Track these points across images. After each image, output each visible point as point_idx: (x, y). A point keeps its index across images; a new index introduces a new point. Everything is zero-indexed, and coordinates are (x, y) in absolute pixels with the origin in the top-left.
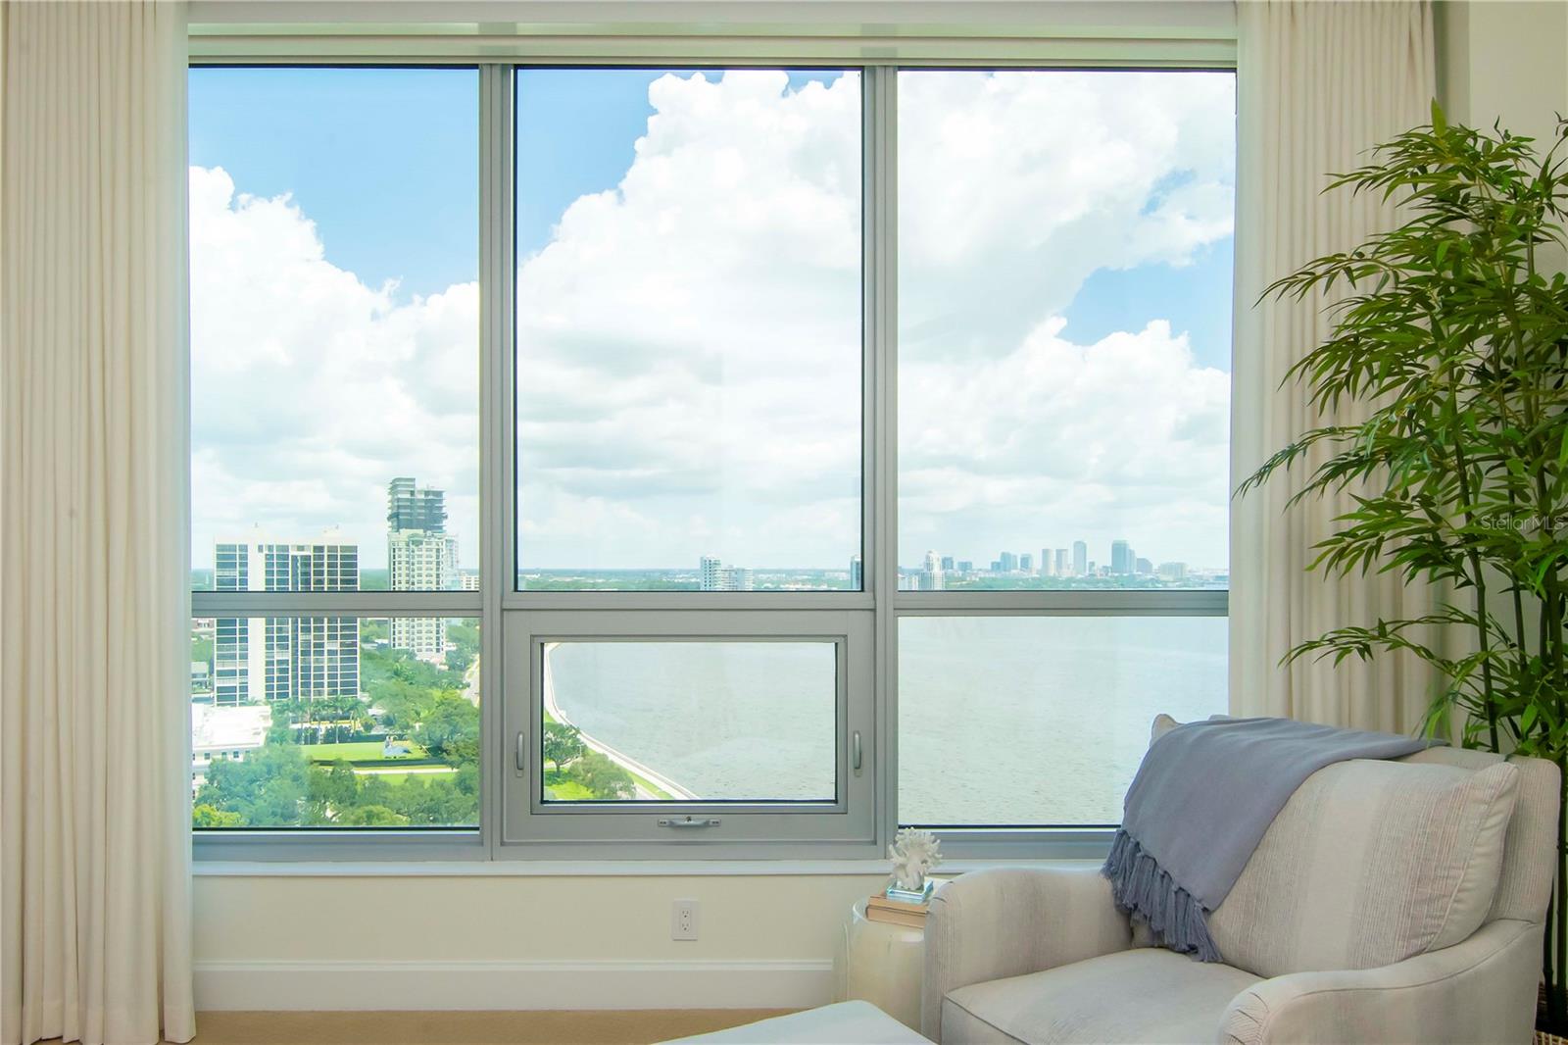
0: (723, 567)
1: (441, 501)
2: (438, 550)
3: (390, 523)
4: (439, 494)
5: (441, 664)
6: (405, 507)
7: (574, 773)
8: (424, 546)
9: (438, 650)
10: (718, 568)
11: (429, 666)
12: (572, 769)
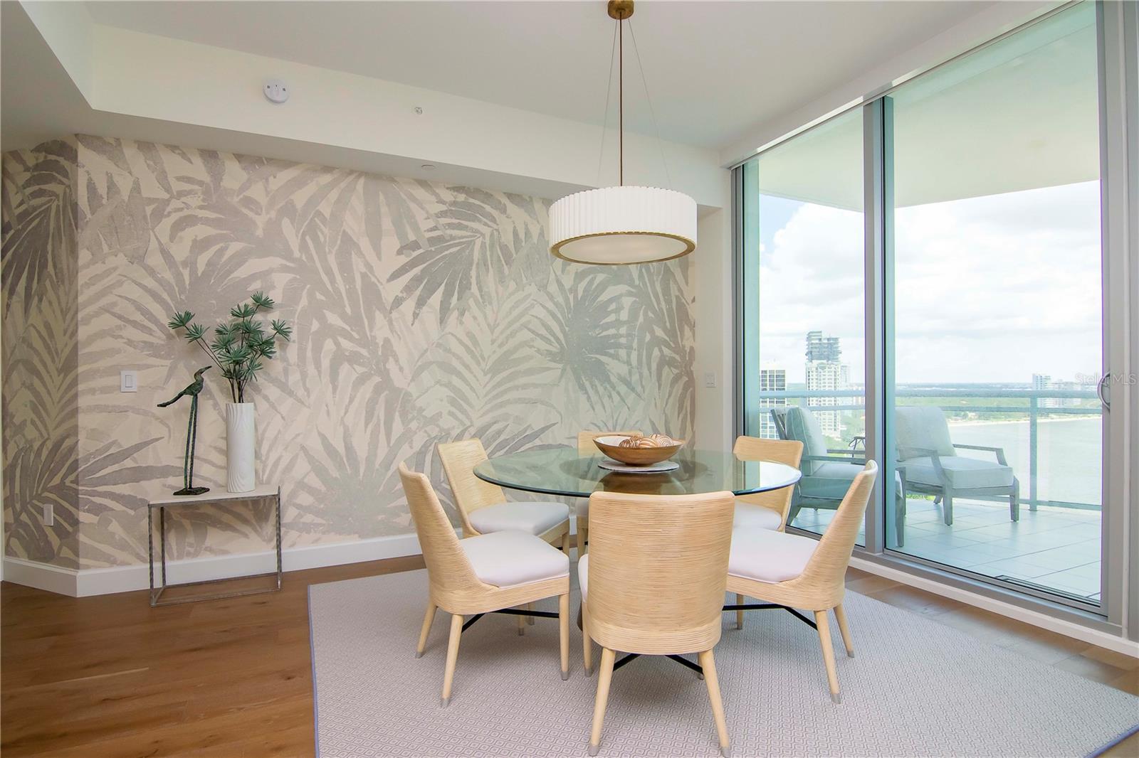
0: (1053, 381)
1: (837, 343)
2: (835, 372)
3: (807, 357)
4: (836, 339)
5: (837, 437)
6: (816, 348)
8: (827, 370)
9: (835, 430)
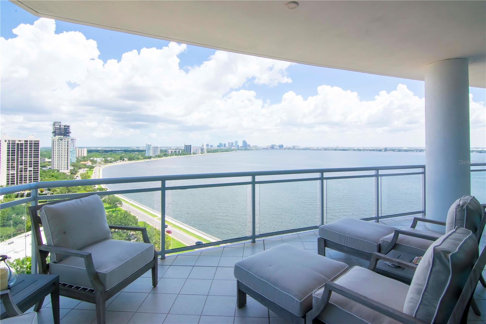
0: (152, 146)
1: (69, 128)
2: (68, 142)
3: (53, 134)
4: (68, 126)
5: (68, 173)
6: (58, 130)
7: (105, 201)
8: (63, 140)
9: (67, 169)
10: (151, 146)
11: (64, 174)
12: (105, 199)
